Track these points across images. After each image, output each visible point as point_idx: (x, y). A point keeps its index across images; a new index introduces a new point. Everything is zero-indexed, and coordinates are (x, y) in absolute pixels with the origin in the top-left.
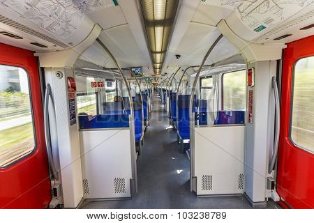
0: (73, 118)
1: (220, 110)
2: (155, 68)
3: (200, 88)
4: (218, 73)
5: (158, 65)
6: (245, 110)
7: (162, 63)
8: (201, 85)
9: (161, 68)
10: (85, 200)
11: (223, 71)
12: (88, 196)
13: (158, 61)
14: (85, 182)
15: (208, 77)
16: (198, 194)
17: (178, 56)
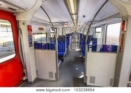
0: (30, 44)
1: (104, 44)
2: (74, 23)
3: (95, 33)
4: (105, 25)
5: (75, 21)
6: (118, 45)
7: (77, 20)
8: (95, 31)
9: (77, 23)
10: (37, 79)
11: (107, 23)
12: (38, 77)
13: (75, 19)
14: (37, 71)
15: (99, 27)
16: (87, 84)
17: (84, 16)
